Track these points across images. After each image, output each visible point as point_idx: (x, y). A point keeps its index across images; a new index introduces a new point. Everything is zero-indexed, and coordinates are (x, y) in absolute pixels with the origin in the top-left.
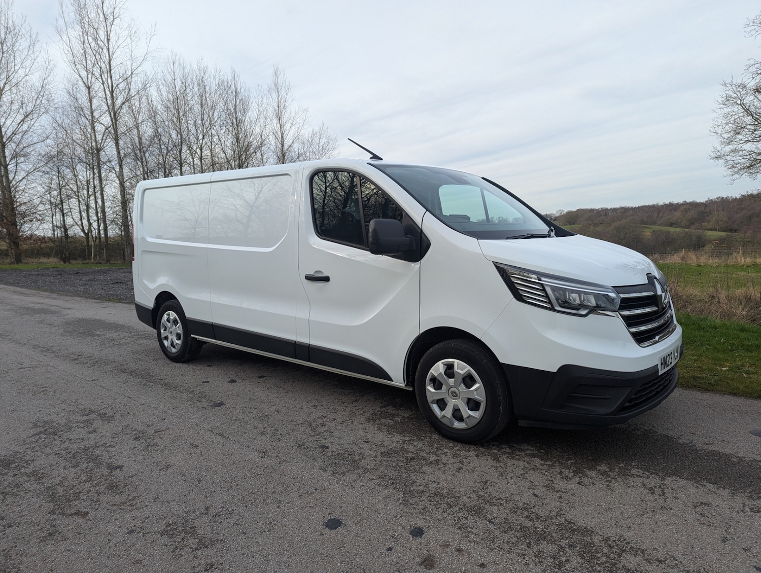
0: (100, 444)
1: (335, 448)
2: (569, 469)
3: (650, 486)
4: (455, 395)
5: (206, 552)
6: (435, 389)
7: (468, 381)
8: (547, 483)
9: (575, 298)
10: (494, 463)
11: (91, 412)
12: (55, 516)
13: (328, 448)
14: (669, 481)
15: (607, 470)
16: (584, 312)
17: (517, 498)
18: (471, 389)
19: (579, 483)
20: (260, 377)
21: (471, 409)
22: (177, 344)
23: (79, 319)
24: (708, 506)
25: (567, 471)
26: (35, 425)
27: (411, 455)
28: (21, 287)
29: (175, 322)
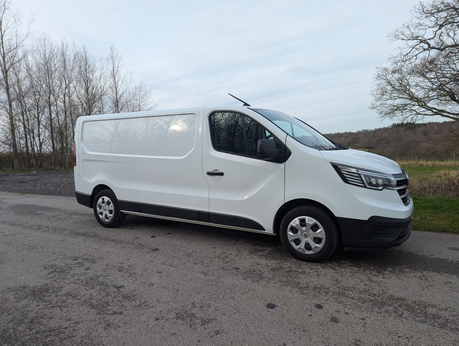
0: (99, 275)
4: (306, 236)
6: (293, 233)
7: (315, 228)
8: (368, 279)
9: (373, 180)
14: (425, 273)
15: (393, 270)
16: (381, 188)
17: (358, 287)
18: (317, 232)
19: (383, 277)
20: (168, 234)
21: (316, 243)
22: (110, 216)
23: (18, 205)
25: (374, 272)
26: (45, 268)
27: (287, 270)
29: (108, 203)
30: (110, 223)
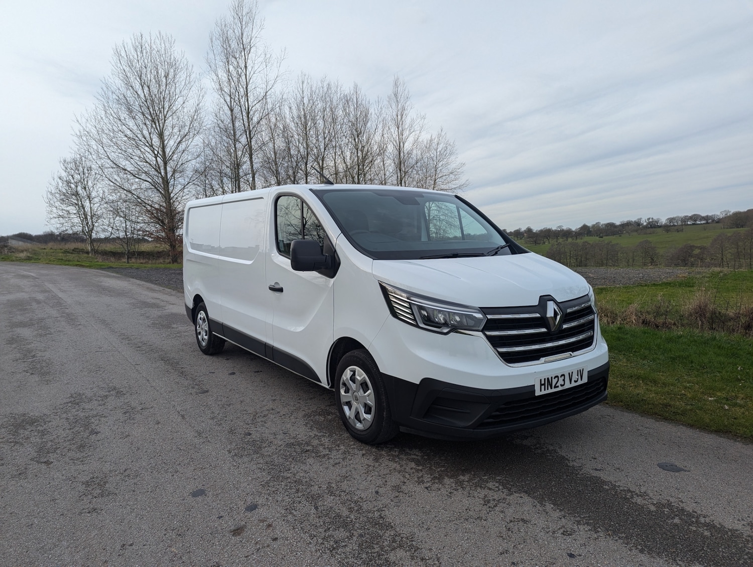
1: (255, 436)
2: (431, 475)
3: (490, 498)
4: (357, 399)
5: (99, 500)
6: (345, 392)
7: (364, 386)
8: (398, 484)
9: (441, 318)
10: (371, 462)
11: (115, 389)
12: (32, 462)
13: (250, 434)
14: (513, 496)
15: (466, 480)
16: (446, 331)
17: (358, 492)
18: (366, 394)
19: (426, 488)
20: (255, 372)
21: (366, 413)
22: (205, 339)
23: (172, 314)
24: (525, 523)
25: (429, 476)
27: (309, 448)
28: (156, 284)
29: (204, 321)
30: (204, 348)
